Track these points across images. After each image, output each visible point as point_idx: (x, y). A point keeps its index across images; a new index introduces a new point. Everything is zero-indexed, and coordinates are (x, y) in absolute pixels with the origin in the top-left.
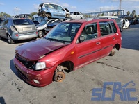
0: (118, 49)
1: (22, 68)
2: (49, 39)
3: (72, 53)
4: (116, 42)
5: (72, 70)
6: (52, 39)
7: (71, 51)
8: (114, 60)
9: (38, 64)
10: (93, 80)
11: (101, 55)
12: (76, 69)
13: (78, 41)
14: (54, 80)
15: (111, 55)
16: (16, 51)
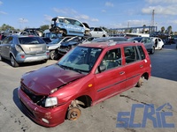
0: (147, 78)
1: (29, 102)
2: (62, 66)
3: (90, 86)
4: (144, 70)
5: (90, 105)
6: (66, 67)
7: (89, 83)
8: (141, 93)
9: (48, 100)
10: (114, 119)
11: (125, 86)
12: (94, 104)
13: (97, 71)
14: (66, 118)
15: (137, 86)
16: (22, 80)
